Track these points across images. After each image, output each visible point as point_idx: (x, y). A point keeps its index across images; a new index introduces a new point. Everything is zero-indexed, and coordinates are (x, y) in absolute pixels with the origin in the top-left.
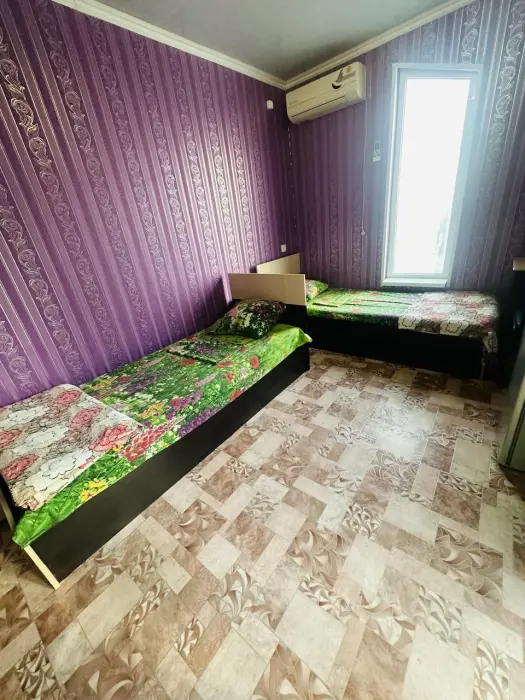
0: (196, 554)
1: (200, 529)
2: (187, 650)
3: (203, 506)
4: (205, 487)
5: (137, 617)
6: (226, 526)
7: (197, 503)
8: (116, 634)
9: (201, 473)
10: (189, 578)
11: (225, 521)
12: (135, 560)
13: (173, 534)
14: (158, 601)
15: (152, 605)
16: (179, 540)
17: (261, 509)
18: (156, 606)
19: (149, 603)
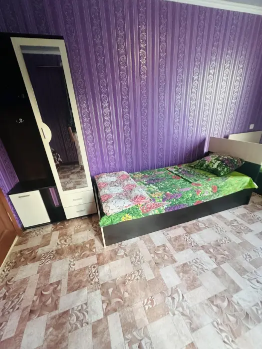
0: (159, 268)
1: (163, 258)
2: (147, 307)
3: (167, 249)
4: (170, 240)
5: (129, 278)
6: (176, 265)
7: (164, 246)
8: (121, 279)
9: (169, 233)
10: (154, 277)
11: (176, 262)
12: (133, 254)
13: (151, 253)
14: (139, 277)
15: (136, 278)
16: (153, 258)
17: (198, 267)
18: (138, 279)
19: (135, 276)
